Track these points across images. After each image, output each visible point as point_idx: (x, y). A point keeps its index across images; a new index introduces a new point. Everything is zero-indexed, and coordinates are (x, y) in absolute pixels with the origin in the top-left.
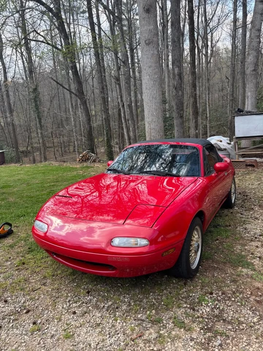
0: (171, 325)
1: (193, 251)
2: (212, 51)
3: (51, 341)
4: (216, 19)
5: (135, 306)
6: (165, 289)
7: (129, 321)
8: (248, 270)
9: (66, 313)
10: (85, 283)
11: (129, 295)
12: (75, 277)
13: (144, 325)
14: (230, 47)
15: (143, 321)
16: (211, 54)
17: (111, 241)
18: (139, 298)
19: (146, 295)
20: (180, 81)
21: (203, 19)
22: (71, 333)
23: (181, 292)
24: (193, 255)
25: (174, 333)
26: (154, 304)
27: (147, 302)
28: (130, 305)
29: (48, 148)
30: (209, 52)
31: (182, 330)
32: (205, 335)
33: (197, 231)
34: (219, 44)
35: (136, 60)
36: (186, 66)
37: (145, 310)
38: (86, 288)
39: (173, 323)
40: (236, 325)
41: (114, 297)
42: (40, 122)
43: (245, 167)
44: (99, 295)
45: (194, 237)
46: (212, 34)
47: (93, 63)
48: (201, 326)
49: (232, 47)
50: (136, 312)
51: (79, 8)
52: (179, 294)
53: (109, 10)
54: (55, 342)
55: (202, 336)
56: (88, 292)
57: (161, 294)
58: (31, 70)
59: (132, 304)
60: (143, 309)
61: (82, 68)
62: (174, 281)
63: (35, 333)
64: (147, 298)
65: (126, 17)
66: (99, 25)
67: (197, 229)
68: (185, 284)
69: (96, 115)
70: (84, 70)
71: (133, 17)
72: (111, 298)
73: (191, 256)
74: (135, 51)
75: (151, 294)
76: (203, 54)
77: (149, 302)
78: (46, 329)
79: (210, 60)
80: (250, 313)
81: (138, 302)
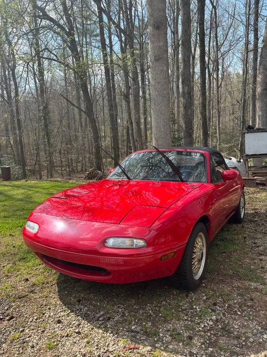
0: (169, 338)
1: (196, 260)
2: (223, 75)
3: (32, 351)
4: (227, 43)
5: (129, 316)
6: (164, 301)
7: (122, 332)
8: (258, 284)
9: (52, 322)
10: (77, 292)
11: (124, 305)
12: (67, 285)
13: (138, 337)
14: (241, 72)
15: (138, 332)
16: (222, 79)
17: (104, 241)
18: (135, 309)
19: (143, 305)
20: (189, 100)
21: (215, 44)
22: (55, 343)
23: (181, 304)
24: (196, 264)
25: (171, 347)
26: (151, 315)
27: (143, 313)
28: (123, 316)
29: (55, 167)
30: (220, 76)
31: (181, 344)
32: (206, 350)
33: (202, 239)
34: (231, 69)
35: (147, 83)
36: (197, 89)
37: (140, 322)
38: (77, 296)
39: (171, 335)
40: (242, 341)
41: (107, 307)
42: (49, 140)
43: (255, 185)
44: (91, 304)
45: (197, 244)
46: (223, 59)
47: (104, 84)
48: (202, 341)
49: (244, 72)
50: (130, 323)
51: (92, 32)
52: (179, 306)
53: (120, 29)
54: (36, 352)
55: (203, 352)
56: (79, 301)
57: (159, 305)
58: (42, 89)
59: (127, 315)
60: (138, 320)
61: (92, 88)
62: (175, 292)
63: (16, 341)
64: (143, 309)
65: (138, 40)
66: (111, 47)
67: (200, 235)
68: (187, 296)
69: (105, 136)
70: (95, 90)
71: (145, 41)
72: (104, 307)
73: (194, 264)
74: (146, 73)
75: (148, 305)
76: (213, 78)
77: (145, 313)
78: (28, 337)
79: (221, 84)
80: (259, 328)
81: (133, 313)
